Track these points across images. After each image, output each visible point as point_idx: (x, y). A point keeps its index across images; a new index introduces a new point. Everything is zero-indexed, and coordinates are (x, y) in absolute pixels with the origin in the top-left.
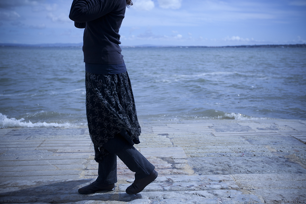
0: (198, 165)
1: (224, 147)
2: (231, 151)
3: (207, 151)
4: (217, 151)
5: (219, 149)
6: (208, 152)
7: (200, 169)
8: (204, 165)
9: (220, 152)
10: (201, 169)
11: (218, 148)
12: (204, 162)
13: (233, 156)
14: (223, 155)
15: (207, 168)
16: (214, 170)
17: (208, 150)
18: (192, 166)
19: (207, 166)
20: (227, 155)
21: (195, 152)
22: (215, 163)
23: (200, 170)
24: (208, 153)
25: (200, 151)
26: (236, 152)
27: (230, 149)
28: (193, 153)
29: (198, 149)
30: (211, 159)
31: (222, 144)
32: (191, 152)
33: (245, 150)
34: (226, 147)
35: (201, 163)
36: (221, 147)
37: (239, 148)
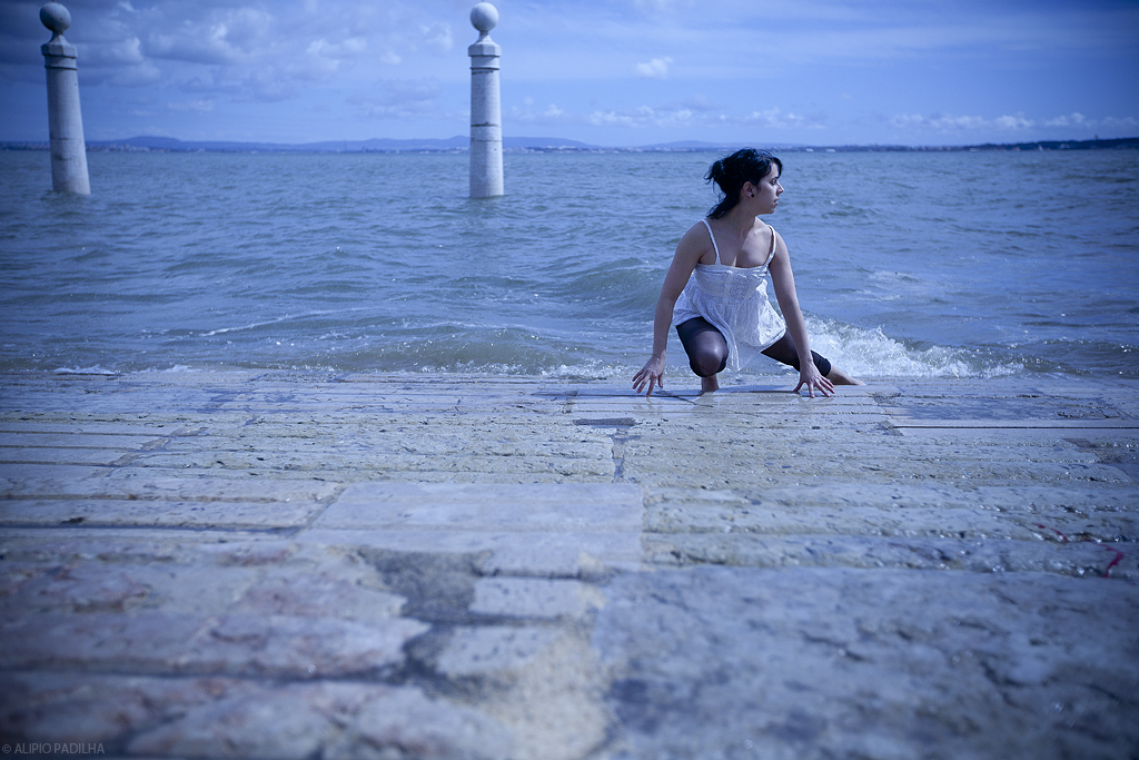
0: (679, 650)
1: (957, 493)
2: (1006, 526)
3: (815, 518)
4: (896, 524)
5: (914, 506)
6: (822, 524)
7: (684, 692)
8: (743, 648)
9: (922, 531)
10: (696, 692)
11: (905, 501)
12: (753, 613)
13: (1030, 569)
14: (945, 558)
15: (758, 682)
16: (831, 712)
17: (830, 511)
18: (618, 659)
19: (763, 658)
20: (977, 558)
21: (721, 523)
22: (849, 635)
23: (677, 706)
24: (821, 532)
25: (763, 516)
26: (1050, 539)
27: (1002, 510)
28: (702, 531)
29: (756, 503)
30: (826, 591)
31: (941, 477)
32: (690, 521)
33: (1126, 520)
34: (972, 495)
35: (721, 626)
36: (930, 495)
37: (1070, 510)
